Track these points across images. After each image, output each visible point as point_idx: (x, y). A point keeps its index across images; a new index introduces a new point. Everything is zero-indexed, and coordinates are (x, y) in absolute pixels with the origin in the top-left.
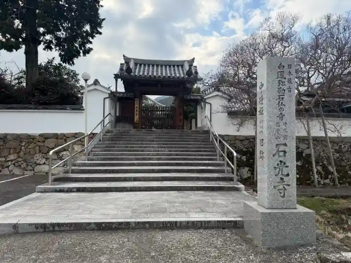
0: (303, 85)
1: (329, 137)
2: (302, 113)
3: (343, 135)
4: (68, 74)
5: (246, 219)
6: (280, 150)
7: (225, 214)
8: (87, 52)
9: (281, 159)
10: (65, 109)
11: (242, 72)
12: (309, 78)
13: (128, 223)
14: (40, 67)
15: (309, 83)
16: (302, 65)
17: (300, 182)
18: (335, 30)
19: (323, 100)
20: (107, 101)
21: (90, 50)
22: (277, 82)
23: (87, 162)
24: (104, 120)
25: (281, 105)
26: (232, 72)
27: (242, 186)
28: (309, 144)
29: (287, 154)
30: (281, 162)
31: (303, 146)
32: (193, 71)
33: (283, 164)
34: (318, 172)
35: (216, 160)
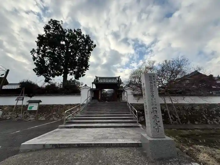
0: (160, 84)
1: (174, 104)
2: (161, 94)
3: (179, 103)
4: (77, 83)
5: (143, 142)
6: (154, 111)
7: (134, 139)
8: (83, 75)
9: (155, 114)
10: (75, 95)
11: (137, 80)
12: (162, 82)
13: (91, 144)
14: (68, 81)
15: (162, 83)
16: (159, 77)
17: (165, 123)
18: (169, 65)
19: (169, 89)
20: (89, 92)
21: (85, 75)
22: (149, 83)
23: (80, 115)
24: (88, 99)
25: (152, 91)
26: (133, 80)
27: (140, 125)
28: (166, 106)
29: (157, 112)
30: (155, 115)
31: (163, 107)
32: (120, 80)
33: (156, 116)
34: (172, 118)
35: (129, 114)
